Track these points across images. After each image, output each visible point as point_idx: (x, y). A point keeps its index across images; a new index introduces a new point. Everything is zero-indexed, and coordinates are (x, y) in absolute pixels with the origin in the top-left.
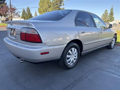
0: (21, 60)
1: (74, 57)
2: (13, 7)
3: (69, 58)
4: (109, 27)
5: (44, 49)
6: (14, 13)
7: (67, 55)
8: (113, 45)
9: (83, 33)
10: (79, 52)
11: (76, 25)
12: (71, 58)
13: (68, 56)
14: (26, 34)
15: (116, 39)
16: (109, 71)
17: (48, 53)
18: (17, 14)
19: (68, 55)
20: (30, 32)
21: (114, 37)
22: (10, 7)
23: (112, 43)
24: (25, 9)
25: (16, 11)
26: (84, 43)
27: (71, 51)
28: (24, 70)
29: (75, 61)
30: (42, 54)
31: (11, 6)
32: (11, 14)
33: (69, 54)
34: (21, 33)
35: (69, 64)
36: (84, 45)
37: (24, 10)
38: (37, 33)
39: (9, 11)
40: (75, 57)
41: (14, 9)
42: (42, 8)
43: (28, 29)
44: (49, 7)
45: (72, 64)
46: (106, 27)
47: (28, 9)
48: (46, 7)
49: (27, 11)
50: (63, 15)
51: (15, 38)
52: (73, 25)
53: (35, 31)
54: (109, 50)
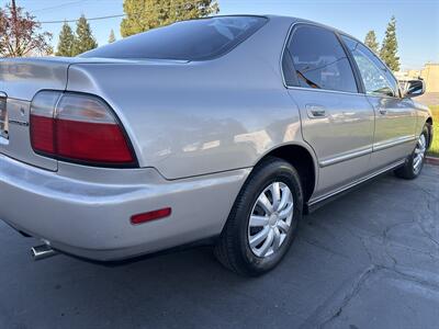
0: (38, 249)
1: (281, 223)
2: (22, 15)
3: (260, 229)
4: (410, 94)
5: (148, 193)
6: (30, 38)
7: (252, 217)
8: (418, 161)
9: (316, 114)
10: (301, 197)
11: (289, 82)
12: (266, 228)
13: (254, 220)
14: (55, 122)
15: (429, 138)
16: (426, 278)
17: (166, 212)
18: (39, 43)
19: (256, 213)
20: (78, 113)
21: (424, 133)
22: (10, 16)
23: (416, 155)
24: (69, 24)
25: (37, 32)
26: (321, 160)
27: (269, 195)
28: (58, 287)
29: (283, 236)
30: (137, 219)
31: (14, 13)
32: (18, 41)
33: (261, 211)
34: (31, 116)
35: (258, 252)
36: (322, 166)
37: (67, 30)
38: (110, 120)
39: (9, 32)
40: (285, 220)
41: (27, 25)
42: (138, 22)
43: (68, 100)
44: (164, 18)
45: (271, 252)
46: (397, 94)
47: (84, 25)
48: (150, 18)
49: (78, 31)
50: (231, 37)
51: (7, 142)
52: (276, 80)
53: (103, 106)
54: (405, 183)
